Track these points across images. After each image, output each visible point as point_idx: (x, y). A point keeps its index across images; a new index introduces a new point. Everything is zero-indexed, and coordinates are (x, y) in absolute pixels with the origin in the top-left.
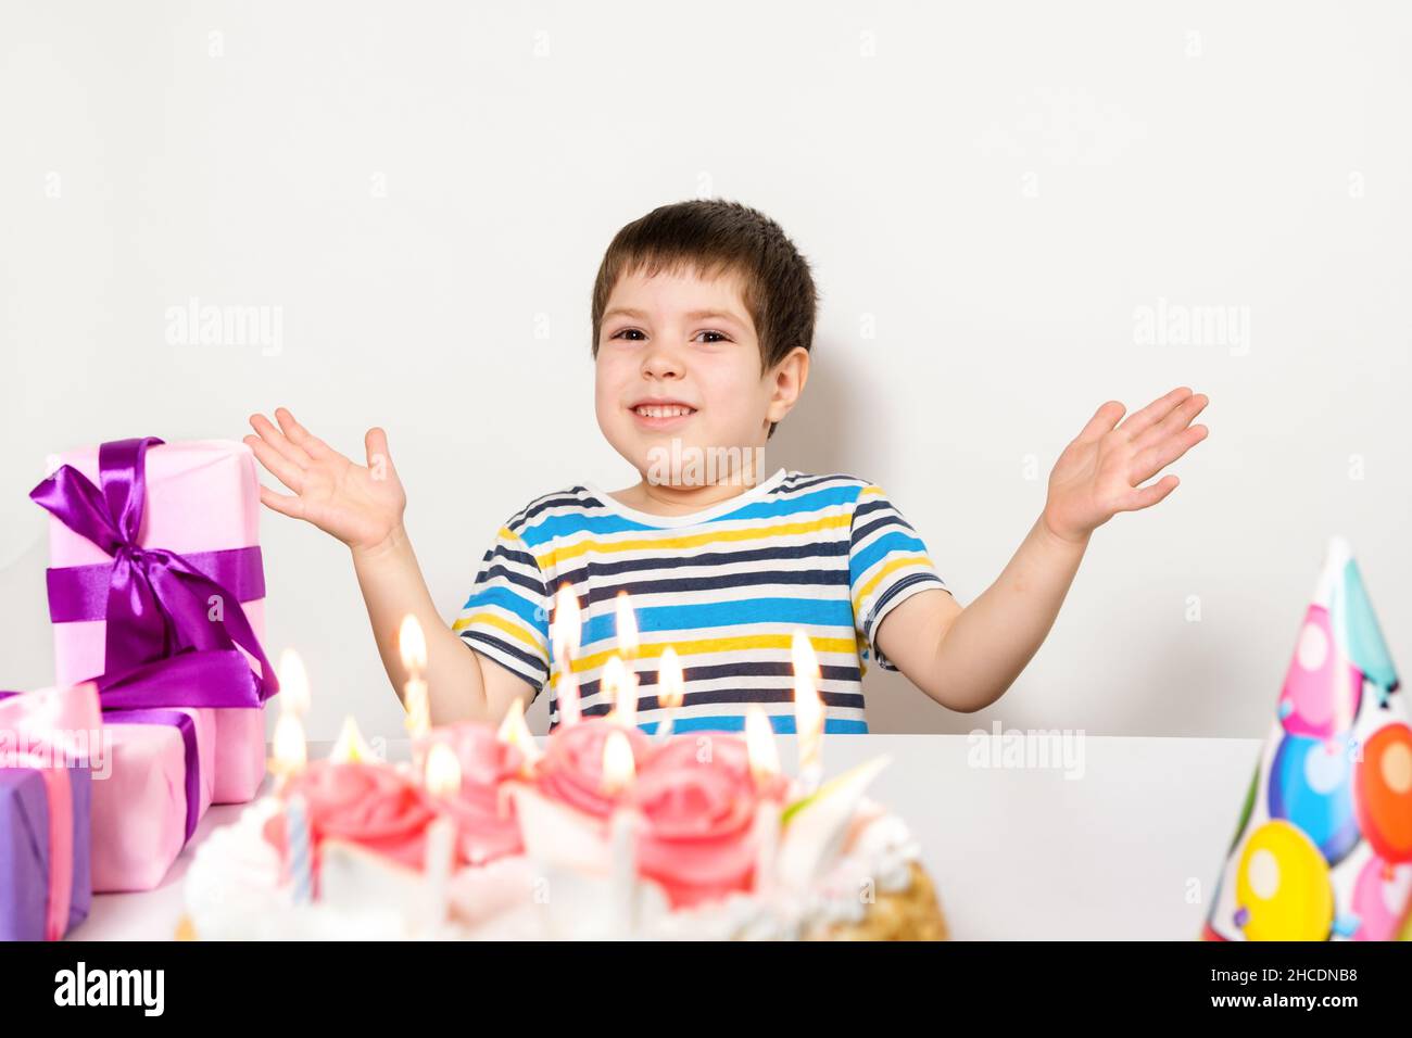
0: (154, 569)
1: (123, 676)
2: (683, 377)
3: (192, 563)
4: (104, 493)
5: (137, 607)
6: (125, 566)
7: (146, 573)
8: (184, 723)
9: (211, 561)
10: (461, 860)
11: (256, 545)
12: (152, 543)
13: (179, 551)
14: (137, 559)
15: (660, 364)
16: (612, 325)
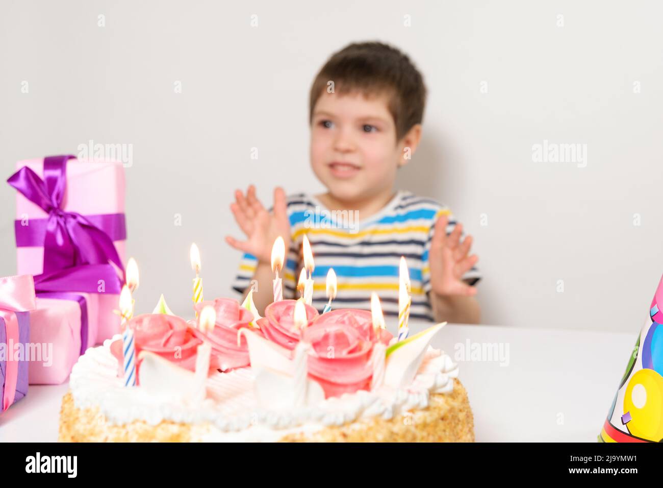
0: (70, 222)
1: (51, 275)
3: (90, 220)
4: (46, 182)
5: (60, 240)
6: (55, 219)
7: (65, 223)
8: (82, 300)
9: (100, 219)
10: (214, 369)
11: (122, 212)
12: (69, 208)
13: (83, 213)
14: (61, 216)
15: (343, 145)
16: (316, 119)
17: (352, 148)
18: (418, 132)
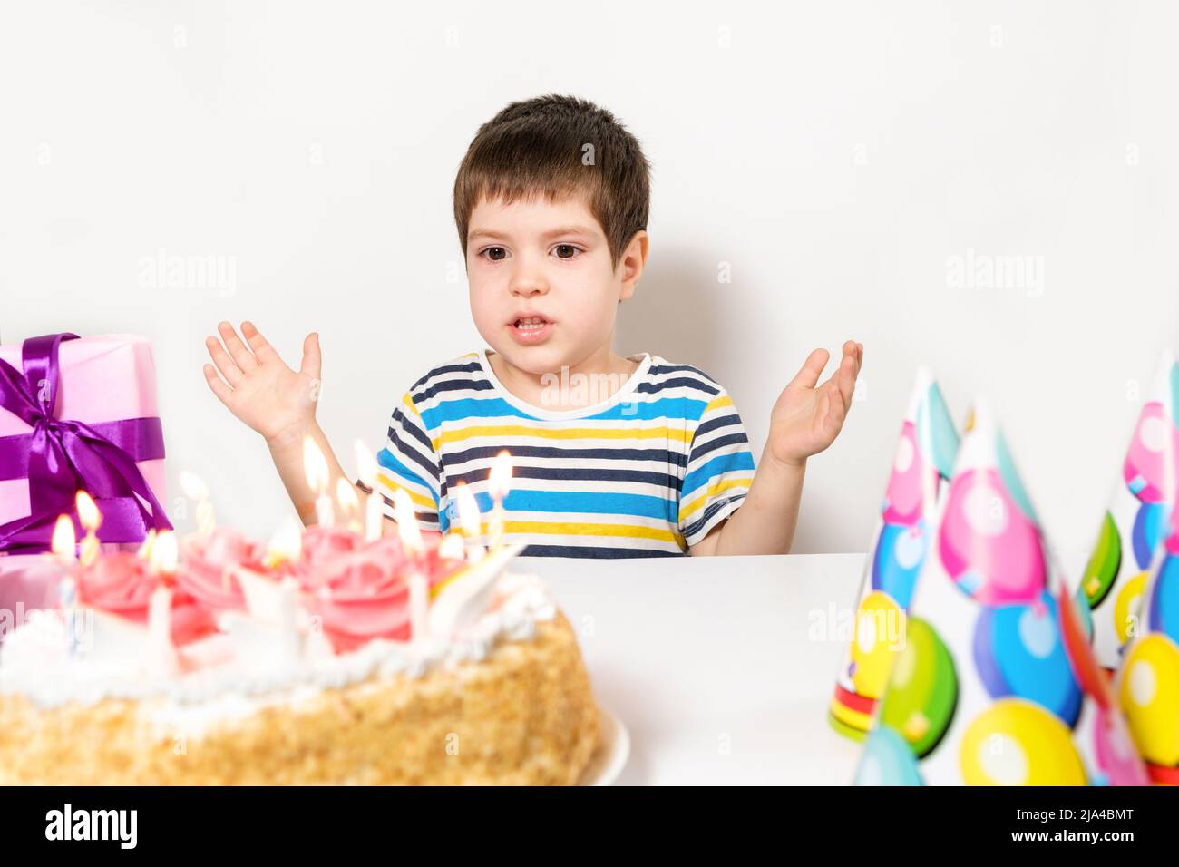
0: (67, 436)
2: (546, 293)
3: (100, 432)
4: (26, 378)
5: (53, 466)
6: (42, 434)
7: (60, 440)
9: (116, 429)
11: (154, 416)
12: (66, 417)
13: (86, 422)
14: (53, 429)
15: (526, 283)
16: (475, 244)
17: (540, 287)
18: (644, 242)
